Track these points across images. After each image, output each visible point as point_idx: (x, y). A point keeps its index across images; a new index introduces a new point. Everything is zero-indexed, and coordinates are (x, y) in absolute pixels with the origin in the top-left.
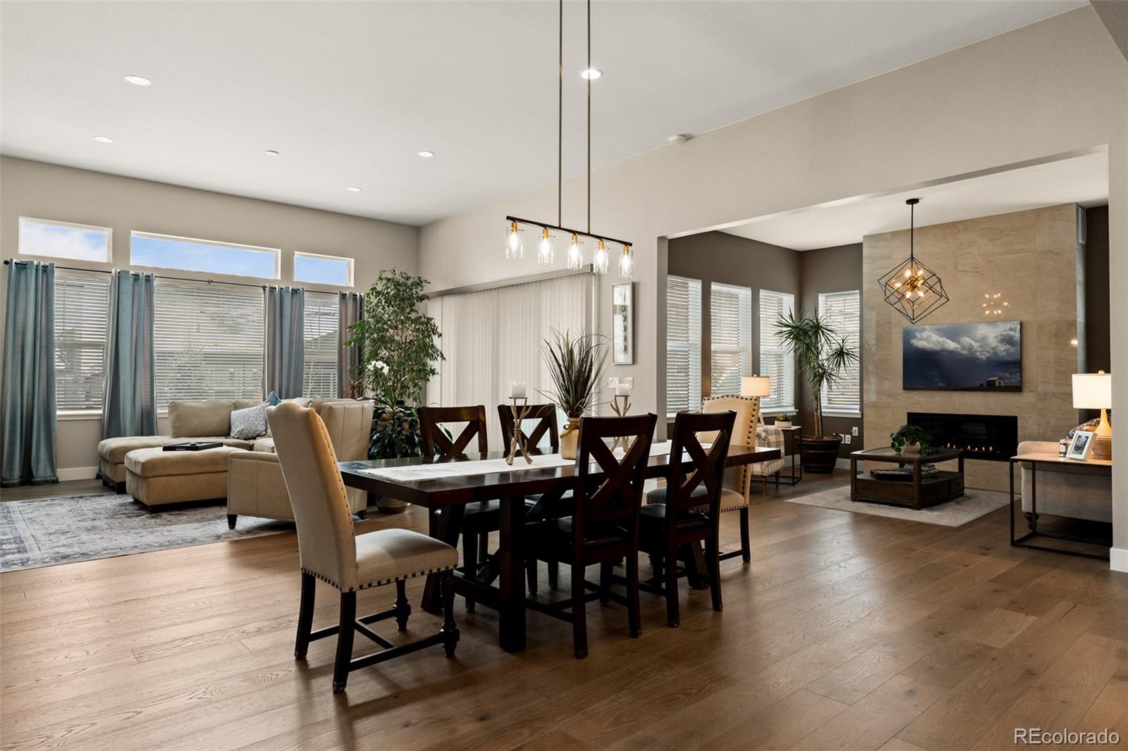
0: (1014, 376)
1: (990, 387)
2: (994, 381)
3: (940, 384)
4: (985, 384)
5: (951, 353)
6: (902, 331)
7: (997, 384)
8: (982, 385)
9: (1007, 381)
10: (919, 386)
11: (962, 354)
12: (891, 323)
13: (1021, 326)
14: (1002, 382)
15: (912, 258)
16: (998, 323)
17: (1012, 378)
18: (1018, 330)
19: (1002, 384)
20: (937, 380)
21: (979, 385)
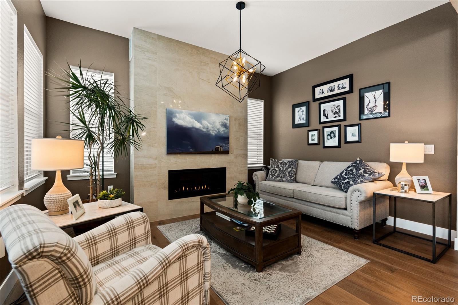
0: (226, 145)
1: (216, 152)
2: (218, 148)
3: (191, 150)
4: (214, 150)
5: (197, 129)
6: (165, 111)
7: (220, 150)
8: (212, 150)
9: (224, 148)
10: (178, 151)
11: (203, 131)
12: (156, 104)
13: (230, 118)
14: (222, 149)
15: (240, 49)
16: (220, 115)
17: (226, 146)
18: (229, 120)
19: (222, 150)
20: (189, 147)
21: (211, 151)
